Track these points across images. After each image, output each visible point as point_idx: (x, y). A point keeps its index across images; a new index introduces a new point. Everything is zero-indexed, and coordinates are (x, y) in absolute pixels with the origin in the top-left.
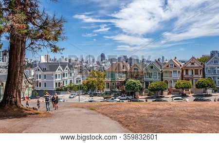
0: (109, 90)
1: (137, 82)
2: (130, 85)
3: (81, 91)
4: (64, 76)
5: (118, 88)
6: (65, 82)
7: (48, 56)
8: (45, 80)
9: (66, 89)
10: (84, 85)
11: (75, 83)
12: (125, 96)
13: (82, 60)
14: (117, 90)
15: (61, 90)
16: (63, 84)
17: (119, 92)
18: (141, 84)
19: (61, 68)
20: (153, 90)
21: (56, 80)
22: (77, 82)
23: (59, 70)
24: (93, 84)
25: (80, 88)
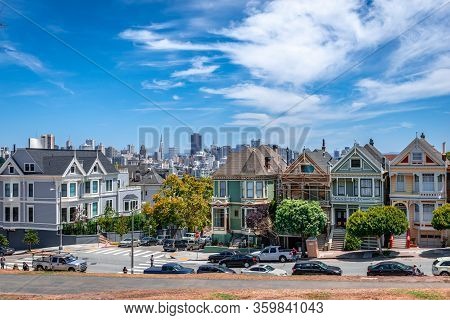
0: (222, 232)
1: (314, 206)
2: (289, 218)
3: (137, 235)
4: (88, 190)
5: (251, 225)
6: (91, 208)
7: (49, 138)
8: (31, 200)
9: (92, 229)
10: (147, 217)
11: (121, 209)
12: (273, 251)
13: (143, 151)
14: (249, 232)
15: (76, 231)
16: (86, 213)
17: (254, 237)
18: (324, 215)
19: (80, 167)
20: (362, 232)
21: (64, 200)
22: (127, 208)
23: (72, 170)
24: (172, 212)
25: (135, 224)
